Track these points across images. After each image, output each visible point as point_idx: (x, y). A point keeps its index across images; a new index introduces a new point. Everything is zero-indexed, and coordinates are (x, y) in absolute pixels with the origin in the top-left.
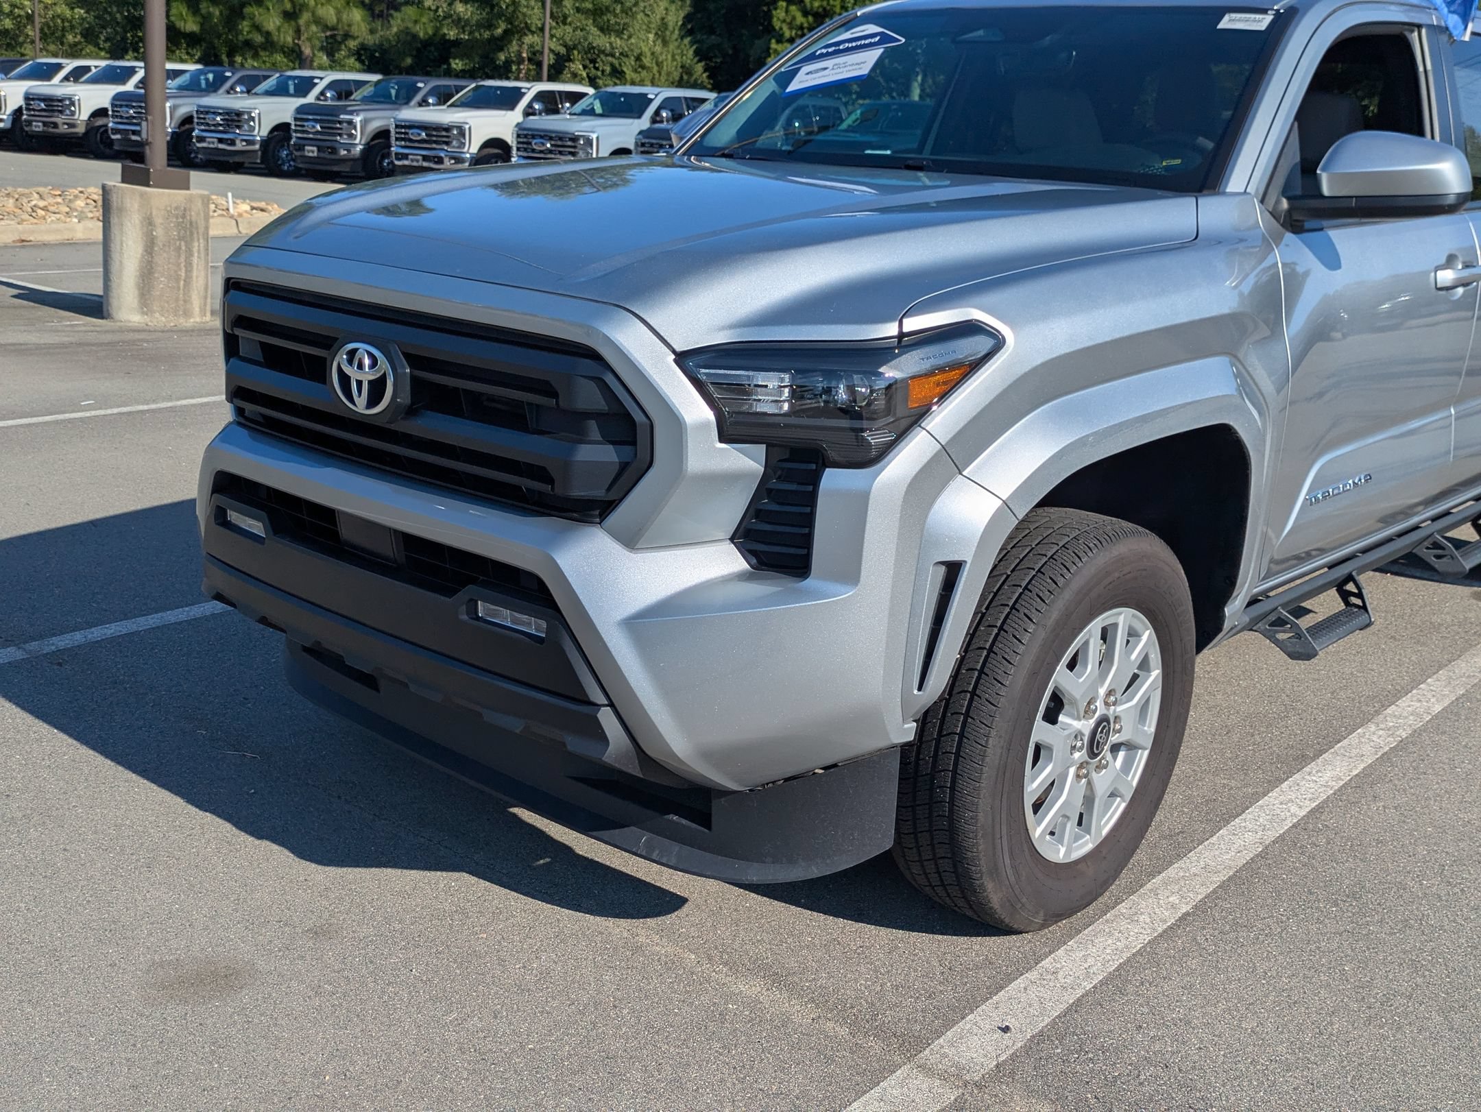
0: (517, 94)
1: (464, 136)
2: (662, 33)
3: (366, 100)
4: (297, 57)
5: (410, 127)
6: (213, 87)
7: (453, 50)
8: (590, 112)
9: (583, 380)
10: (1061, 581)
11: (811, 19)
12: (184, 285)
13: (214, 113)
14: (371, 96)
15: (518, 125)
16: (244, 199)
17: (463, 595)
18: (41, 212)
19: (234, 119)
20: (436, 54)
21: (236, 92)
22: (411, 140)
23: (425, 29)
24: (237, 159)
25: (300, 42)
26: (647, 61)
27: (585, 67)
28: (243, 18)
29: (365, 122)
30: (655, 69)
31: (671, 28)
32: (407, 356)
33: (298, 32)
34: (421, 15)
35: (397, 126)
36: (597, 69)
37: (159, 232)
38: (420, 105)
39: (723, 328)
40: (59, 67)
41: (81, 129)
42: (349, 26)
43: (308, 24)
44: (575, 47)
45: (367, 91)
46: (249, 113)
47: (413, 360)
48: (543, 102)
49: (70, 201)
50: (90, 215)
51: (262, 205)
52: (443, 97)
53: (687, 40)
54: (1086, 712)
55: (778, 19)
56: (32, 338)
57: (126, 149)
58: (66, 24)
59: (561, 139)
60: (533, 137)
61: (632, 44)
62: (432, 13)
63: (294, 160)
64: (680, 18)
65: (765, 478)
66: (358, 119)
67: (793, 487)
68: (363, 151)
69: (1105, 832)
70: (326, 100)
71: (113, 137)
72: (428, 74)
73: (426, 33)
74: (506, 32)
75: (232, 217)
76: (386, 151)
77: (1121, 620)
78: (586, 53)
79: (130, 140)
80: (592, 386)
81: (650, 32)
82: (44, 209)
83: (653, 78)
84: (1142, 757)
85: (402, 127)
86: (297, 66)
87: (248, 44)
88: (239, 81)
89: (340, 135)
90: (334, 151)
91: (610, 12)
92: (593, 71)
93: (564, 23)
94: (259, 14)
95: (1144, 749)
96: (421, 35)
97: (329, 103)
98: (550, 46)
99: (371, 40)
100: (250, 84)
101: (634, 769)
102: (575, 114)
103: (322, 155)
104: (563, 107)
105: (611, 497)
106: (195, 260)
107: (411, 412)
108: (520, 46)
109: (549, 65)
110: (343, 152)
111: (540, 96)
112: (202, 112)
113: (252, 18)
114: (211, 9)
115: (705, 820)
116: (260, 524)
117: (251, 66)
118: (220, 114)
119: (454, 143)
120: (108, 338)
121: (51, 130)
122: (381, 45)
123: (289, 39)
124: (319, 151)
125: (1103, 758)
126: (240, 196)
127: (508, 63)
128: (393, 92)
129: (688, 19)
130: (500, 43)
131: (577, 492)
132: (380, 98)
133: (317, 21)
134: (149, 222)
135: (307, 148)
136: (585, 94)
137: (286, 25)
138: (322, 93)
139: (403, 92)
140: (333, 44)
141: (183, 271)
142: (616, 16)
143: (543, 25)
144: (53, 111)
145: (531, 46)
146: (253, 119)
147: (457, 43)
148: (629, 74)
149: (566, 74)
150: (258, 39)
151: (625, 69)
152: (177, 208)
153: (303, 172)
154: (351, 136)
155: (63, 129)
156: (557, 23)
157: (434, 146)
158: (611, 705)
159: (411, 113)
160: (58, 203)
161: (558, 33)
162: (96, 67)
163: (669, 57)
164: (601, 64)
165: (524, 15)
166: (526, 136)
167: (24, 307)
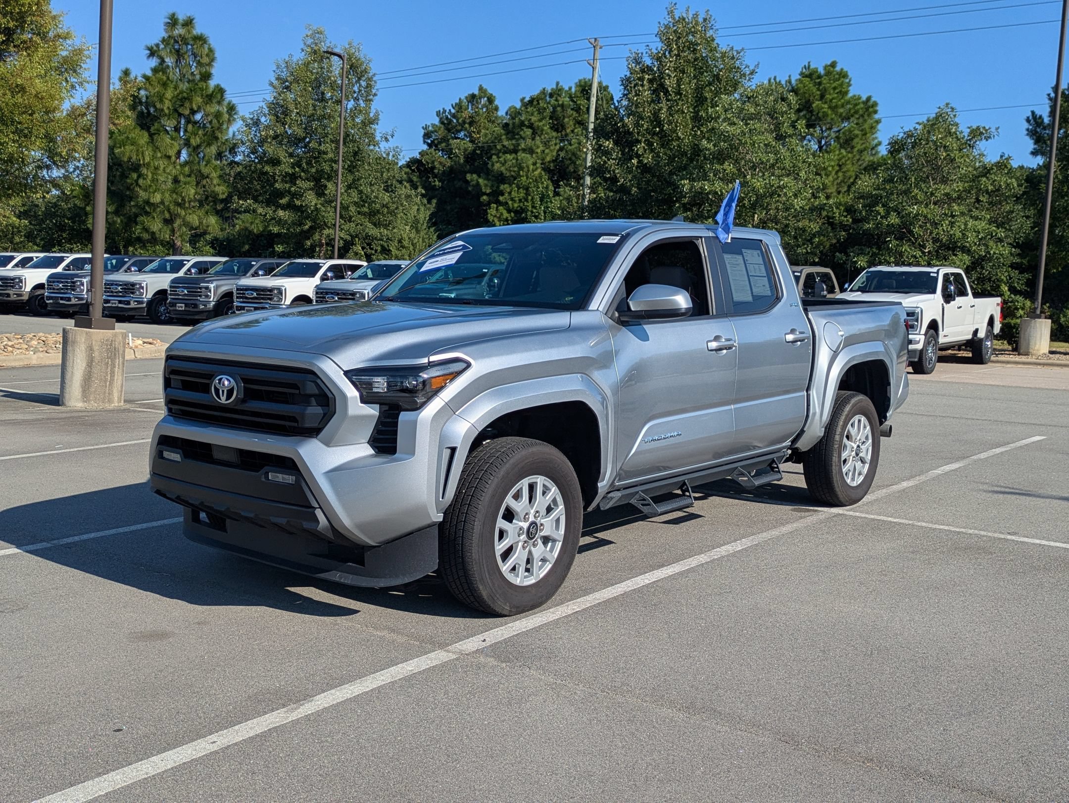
0: (317, 267)
1: (281, 294)
2: (415, 226)
3: (217, 274)
4: (172, 248)
5: (246, 290)
6: (116, 268)
7: (276, 240)
8: (364, 277)
9: (309, 382)
10: (505, 460)
11: (512, 214)
12: (110, 385)
13: (116, 285)
14: (221, 271)
15: (317, 286)
16: (138, 338)
17: (263, 471)
18: (10, 349)
19: (130, 288)
20: (265, 242)
21: (131, 271)
22: (246, 298)
23: (258, 227)
24: (131, 313)
25: (174, 238)
26: (406, 243)
27: (363, 248)
28: (137, 224)
29: (217, 288)
30: (411, 248)
31: (421, 222)
32: (243, 379)
33: (173, 231)
34: (256, 219)
35: (237, 289)
36: (372, 249)
37: (96, 354)
38: (253, 276)
39: (363, 362)
40: (12, 258)
41: (26, 298)
42: (208, 226)
43: (180, 226)
44: (357, 236)
45: (218, 268)
46: (140, 284)
47: (245, 381)
48: (334, 272)
49: (28, 341)
50: (41, 349)
51: (150, 340)
52: (269, 271)
53: (432, 229)
54: (524, 518)
55: (491, 215)
56: (20, 417)
57: (55, 309)
58: (15, 230)
59: (344, 294)
60: (327, 293)
61: (395, 233)
62: (262, 217)
63: (168, 313)
64: (427, 216)
65: (379, 417)
66: (212, 286)
67: (390, 420)
68: (214, 306)
69: (541, 576)
70: (191, 274)
71: (47, 302)
72: (259, 256)
73: (258, 230)
74: (311, 227)
75: (131, 348)
76: (230, 305)
77: (538, 481)
78: (364, 239)
79: (59, 303)
80: (313, 384)
81: (407, 225)
82: (12, 346)
83: (410, 254)
84: (559, 545)
85: (241, 290)
86: (171, 253)
87: (139, 239)
88: (133, 264)
89: (200, 296)
90: (196, 306)
91: (379, 213)
92: (369, 251)
93: (350, 221)
94: (148, 222)
95: (559, 541)
96: (255, 231)
97: (193, 276)
98: (339, 235)
99: (221, 235)
100: (141, 267)
101: (330, 535)
102: (354, 279)
103: (187, 309)
104: (346, 275)
105: (320, 426)
106: (116, 369)
107: (244, 401)
108: (321, 236)
109: (339, 248)
110: (202, 307)
111: (332, 268)
112: (108, 285)
113: (143, 223)
114: (115, 219)
115: (362, 563)
116: (178, 456)
117: (142, 254)
118: (121, 285)
119: (275, 299)
120: (64, 415)
121: (5, 298)
122: (227, 239)
123: (167, 236)
124: (186, 306)
125: (536, 540)
126: (136, 336)
127: (313, 247)
128: (236, 268)
129: (432, 216)
130: (308, 234)
131: (307, 425)
132: (227, 272)
133: (186, 224)
134: (90, 349)
135: (178, 305)
136: (362, 266)
137: (165, 227)
138: (189, 270)
139: (242, 267)
140: (196, 238)
141: (109, 376)
142: (384, 215)
143: (335, 222)
144: (7, 286)
145: (328, 236)
146: (143, 288)
147: (278, 235)
148: (394, 251)
149: (351, 253)
150: (146, 236)
151: (391, 249)
152: (107, 340)
153: (175, 320)
154: (207, 296)
155: (13, 298)
156: (345, 221)
157: (262, 301)
158: (320, 508)
159: (248, 281)
160: (20, 343)
161: (346, 227)
162: (37, 257)
163: (421, 240)
164: (374, 246)
165: (323, 217)
166: (322, 293)
167: (8, 401)
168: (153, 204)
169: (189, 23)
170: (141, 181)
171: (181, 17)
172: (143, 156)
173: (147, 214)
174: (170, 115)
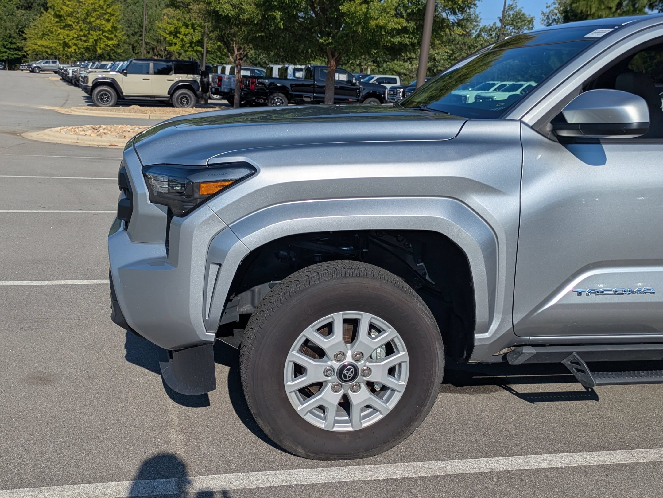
69: (364, 425)
84: (397, 395)
95: (398, 391)
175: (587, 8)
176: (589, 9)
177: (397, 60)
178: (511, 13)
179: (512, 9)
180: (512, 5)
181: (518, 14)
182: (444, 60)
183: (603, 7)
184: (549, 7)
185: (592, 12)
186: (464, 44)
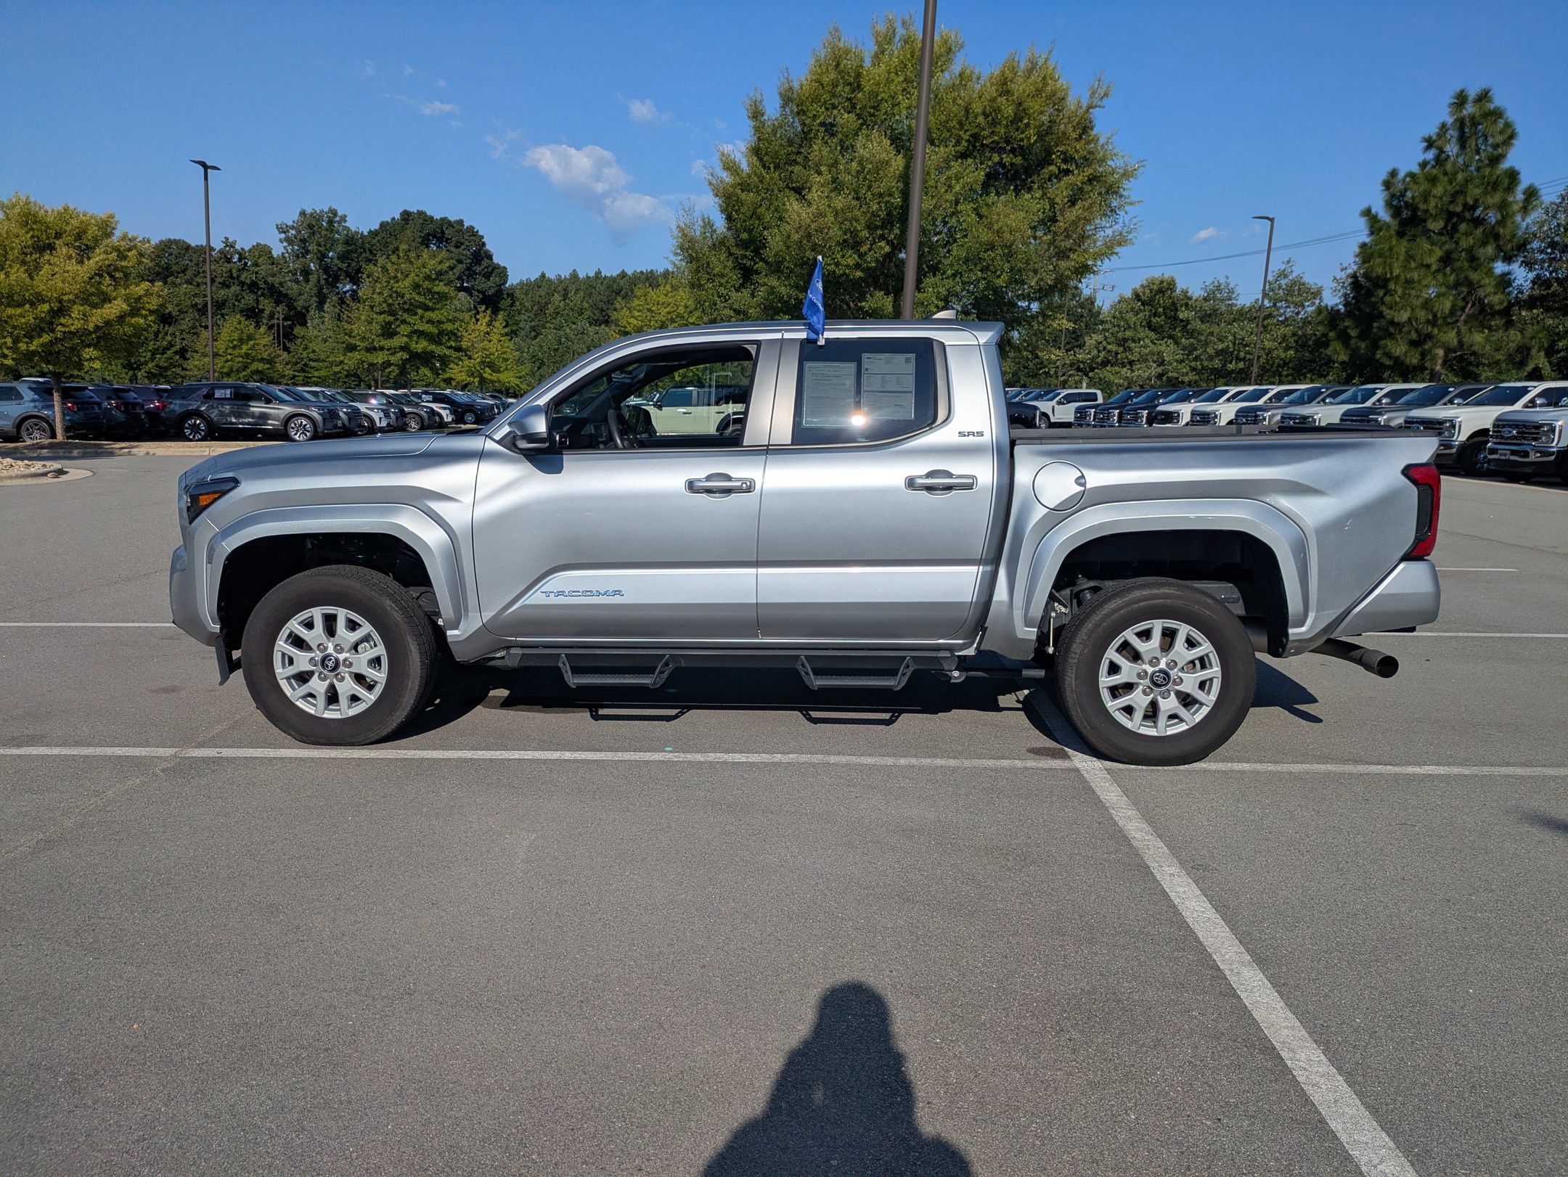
0: (1528, 392)
46: (1312, 417)
54: (318, 649)
84: (380, 687)
95: (380, 683)
114: (1359, 344)
119: (1446, 433)
125: (339, 674)
138: (1379, 400)
168: (1398, 324)
169: (1484, 96)
170: (1387, 299)
171: (1472, 94)
172: (1391, 269)
173: (1391, 336)
174: (1436, 215)
175: (1384, 268)
176: (1388, 268)
177: (1112, 366)
178: (1283, 282)
179: (1286, 276)
180: (1284, 271)
181: (1294, 283)
182: (1177, 361)
183: (1413, 265)
184: (1346, 268)
185: (1394, 274)
186: (1211, 334)
